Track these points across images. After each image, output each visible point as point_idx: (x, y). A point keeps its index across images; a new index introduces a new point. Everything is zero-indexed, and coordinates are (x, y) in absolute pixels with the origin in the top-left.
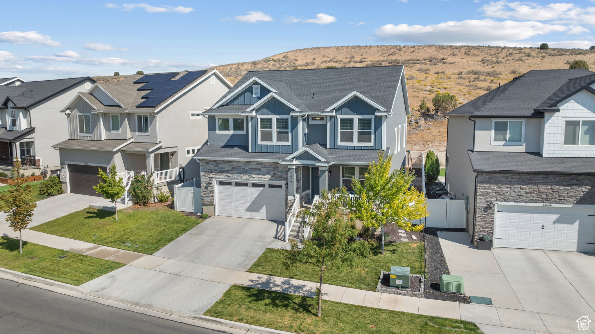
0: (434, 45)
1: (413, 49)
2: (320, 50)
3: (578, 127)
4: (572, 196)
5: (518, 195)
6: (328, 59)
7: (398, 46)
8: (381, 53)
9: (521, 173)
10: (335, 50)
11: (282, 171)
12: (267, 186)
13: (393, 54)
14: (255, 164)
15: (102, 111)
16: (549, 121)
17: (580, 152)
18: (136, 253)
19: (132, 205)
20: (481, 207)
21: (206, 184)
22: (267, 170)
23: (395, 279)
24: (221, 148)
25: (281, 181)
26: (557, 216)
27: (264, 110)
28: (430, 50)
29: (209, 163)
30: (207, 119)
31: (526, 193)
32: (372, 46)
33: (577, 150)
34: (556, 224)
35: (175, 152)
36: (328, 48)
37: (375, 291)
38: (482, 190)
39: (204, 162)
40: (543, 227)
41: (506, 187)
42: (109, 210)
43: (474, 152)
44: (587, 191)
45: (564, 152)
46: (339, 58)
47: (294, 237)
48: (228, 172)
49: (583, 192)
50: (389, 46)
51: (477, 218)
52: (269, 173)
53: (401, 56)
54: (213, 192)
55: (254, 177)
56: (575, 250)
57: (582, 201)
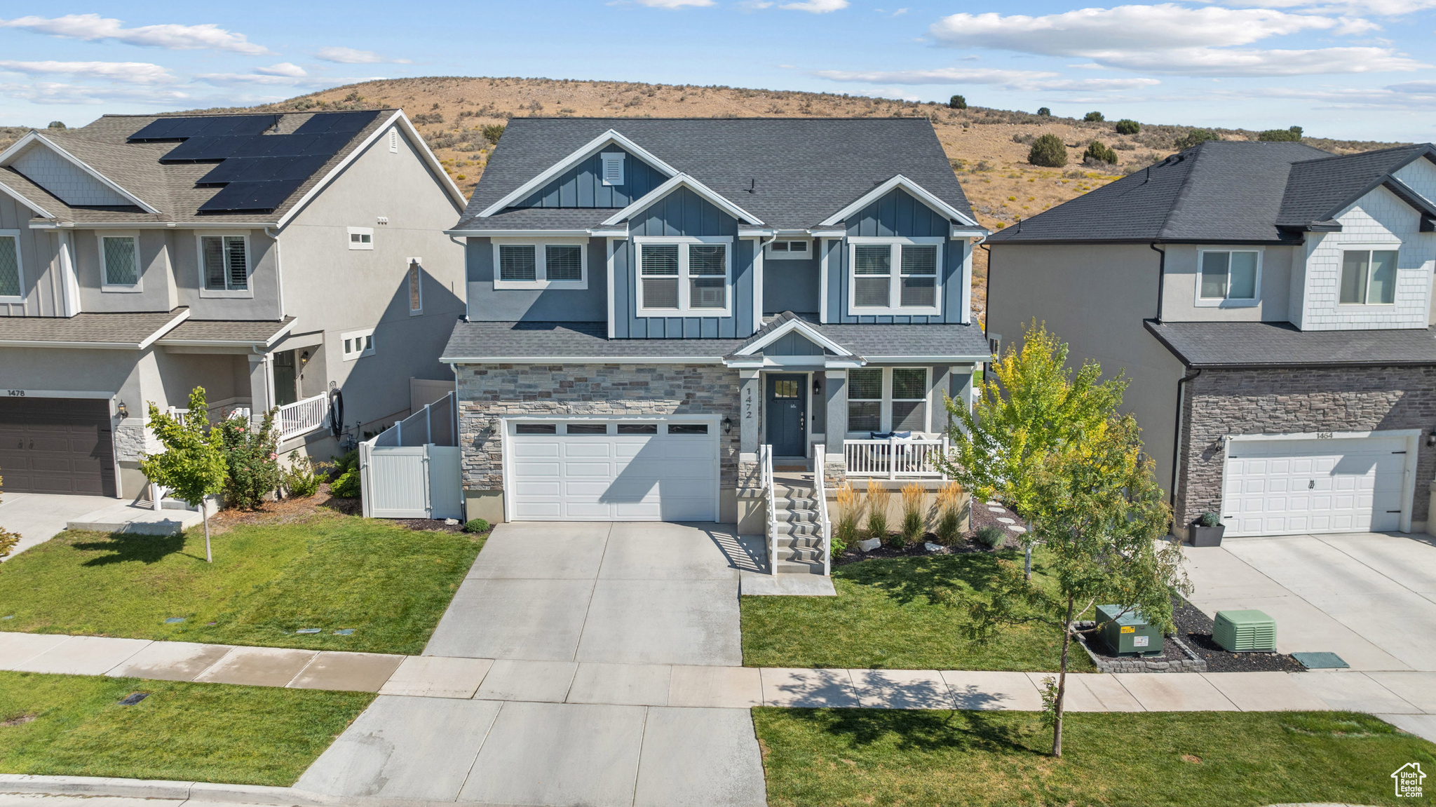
0: (727, 88)
1: (680, 94)
2: (446, 84)
3: (1363, 265)
4: (1370, 413)
5: (1270, 417)
6: (475, 110)
7: (643, 84)
8: (606, 100)
9: (1278, 368)
10: (487, 87)
11: (712, 387)
12: (663, 430)
13: (635, 103)
14: (631, 372)
15: (71, 225)
16: (1315, 252)
17: (1367, 319)
18: (365, 654)
19: (217, 511)
20: (1199, 448)
21: (476, 435)
22: (668, 388)
23: (1132, 635)
24: (514, 328)
25: (707, 413)
26: (1338, 458)
27: (654, 222)
28: (721, 98)
29: (485, 373)
30: (462, 249)
31: (1287, 412)
32: (578, 81)
33: (1362, 313)
34: (1336, 476)
35: (315, 348)
36: (466, 79)
37: (1096, 672)
38: (1201, 411)
39: (471, 371)
40: (1312, 484)
41: (1248, 400)
42: (156, 532)
43: (1162, 322)
44: (1397, 400)
45: (1340, 319)
46: (503, 107)
47: (788, 560)
48: (547, 395)
49: (1389, 403)
50: (622, 83)
51: (1190, 476)
52: (674, 395)
53: (654, 108)
54: (501, 456)
55: (627, 408)
56: (1368, 529)
57: (1387, 424)
